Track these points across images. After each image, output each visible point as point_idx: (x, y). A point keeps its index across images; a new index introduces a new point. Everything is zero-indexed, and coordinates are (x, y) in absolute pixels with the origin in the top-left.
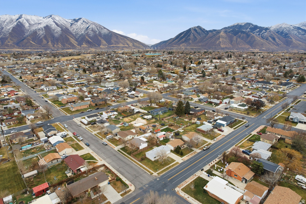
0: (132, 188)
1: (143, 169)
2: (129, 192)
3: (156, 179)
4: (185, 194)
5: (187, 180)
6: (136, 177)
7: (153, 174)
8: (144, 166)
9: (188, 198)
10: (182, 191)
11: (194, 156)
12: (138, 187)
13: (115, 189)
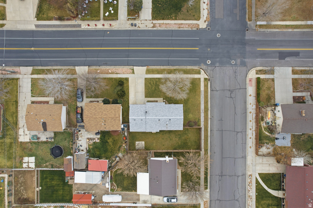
0: (252, 75)
1: (209, 100)
2: (260, 71)
3: (213, 64)
4: (202, 10)
5: (175, 28)
6: (231, 91)
7: (205, 79)
8: (202, 107)
9: (204, 3)
10: (202, 16)
11: (106, 64)
12: (244, 69)
13: (274, 89)
